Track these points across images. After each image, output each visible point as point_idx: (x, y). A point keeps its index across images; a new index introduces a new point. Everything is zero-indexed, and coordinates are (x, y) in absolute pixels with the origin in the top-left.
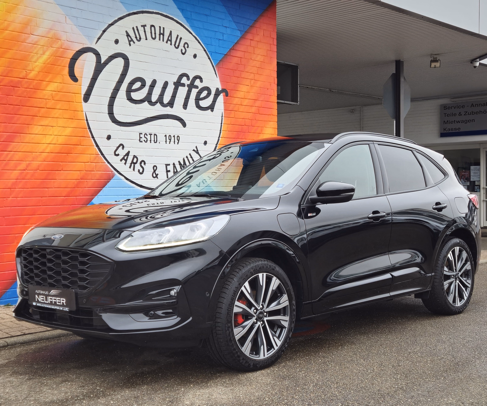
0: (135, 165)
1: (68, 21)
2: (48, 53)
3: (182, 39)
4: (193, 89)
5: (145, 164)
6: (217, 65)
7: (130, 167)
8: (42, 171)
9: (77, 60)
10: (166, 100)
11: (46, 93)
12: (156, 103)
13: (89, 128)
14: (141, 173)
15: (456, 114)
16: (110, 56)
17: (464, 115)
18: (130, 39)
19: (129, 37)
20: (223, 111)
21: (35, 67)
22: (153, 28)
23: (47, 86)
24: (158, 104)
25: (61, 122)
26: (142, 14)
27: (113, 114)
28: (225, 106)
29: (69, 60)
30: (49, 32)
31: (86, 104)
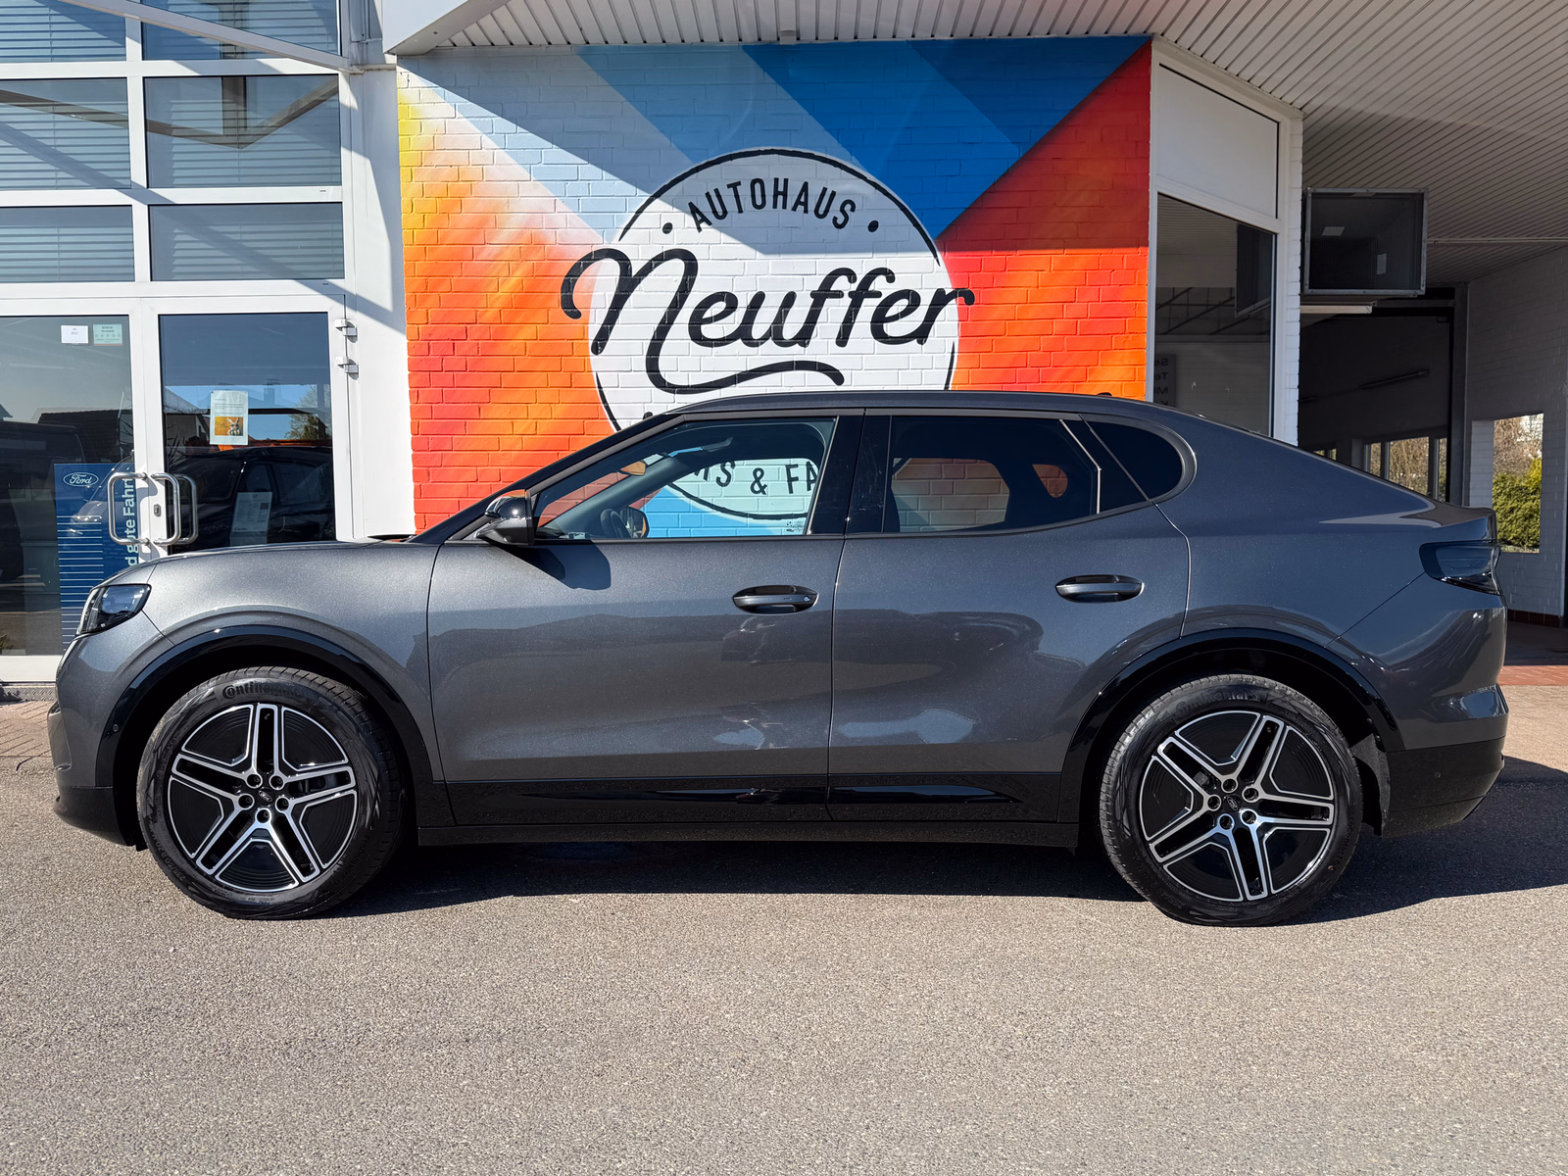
1: (560, 206)
3: (835, 198)
4: (865, 299)
5: (733, 465)
6: (942, 236)
9: (579, 276)
10: (790, 331)
11: (514, 344)
12: (765, 338)
13: (604, 401)
14: (725, 485)
16: (653, 259)
19: (697, 215)
20: (958, 339)
21: (493, 302)
22: (757, 186)
23: (517, 330)
24: (770, 341)
25: (545, 395)
27: (659, 371)
28: (964, 328)
29: (563, 278)
30: (521, 234)
31: (596, 357)
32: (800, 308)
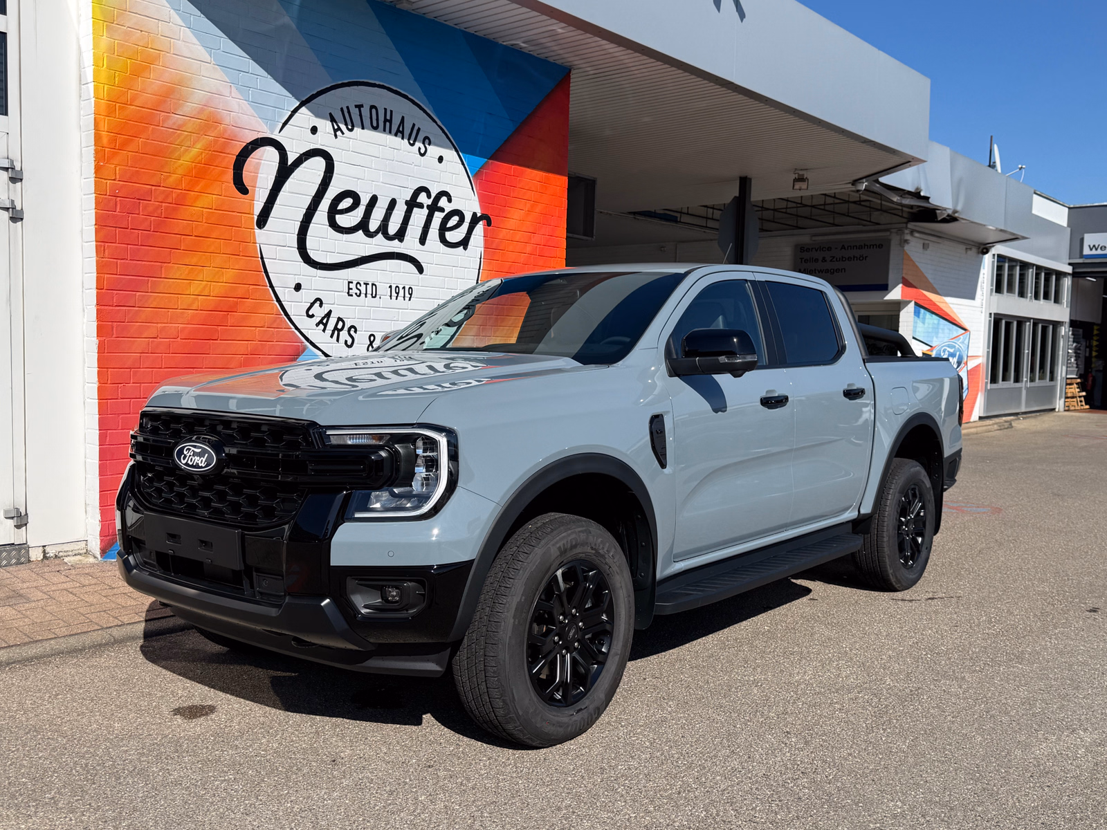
0: (341, 333)
1: (235, 93)
2: (199, 146)
3: (420, 131)
4: (436, 212)
5: (355, 331)
6: (477, 175)
7: (332, 336)
8: (184, 341)
9: (248, 157)
10: (393, 228)
11: (194, 210)
12: (377, 232)
13: (266, 271)
14: (350, 346)
15: (818, 260)
16: (304, 154)
17: (831, 261)
18: (336, 127)
19: (335, 124)
20: (483, 249)
21: (176, 168)
22: (374, 111)
23: (197, 198)
24: (380, 235)
26: (358, 86)
27: (306, 249)
28: (486, 242)
29: (235, 157)
30: (201, 111)
31: (262, 231)
32: (399, 212)
